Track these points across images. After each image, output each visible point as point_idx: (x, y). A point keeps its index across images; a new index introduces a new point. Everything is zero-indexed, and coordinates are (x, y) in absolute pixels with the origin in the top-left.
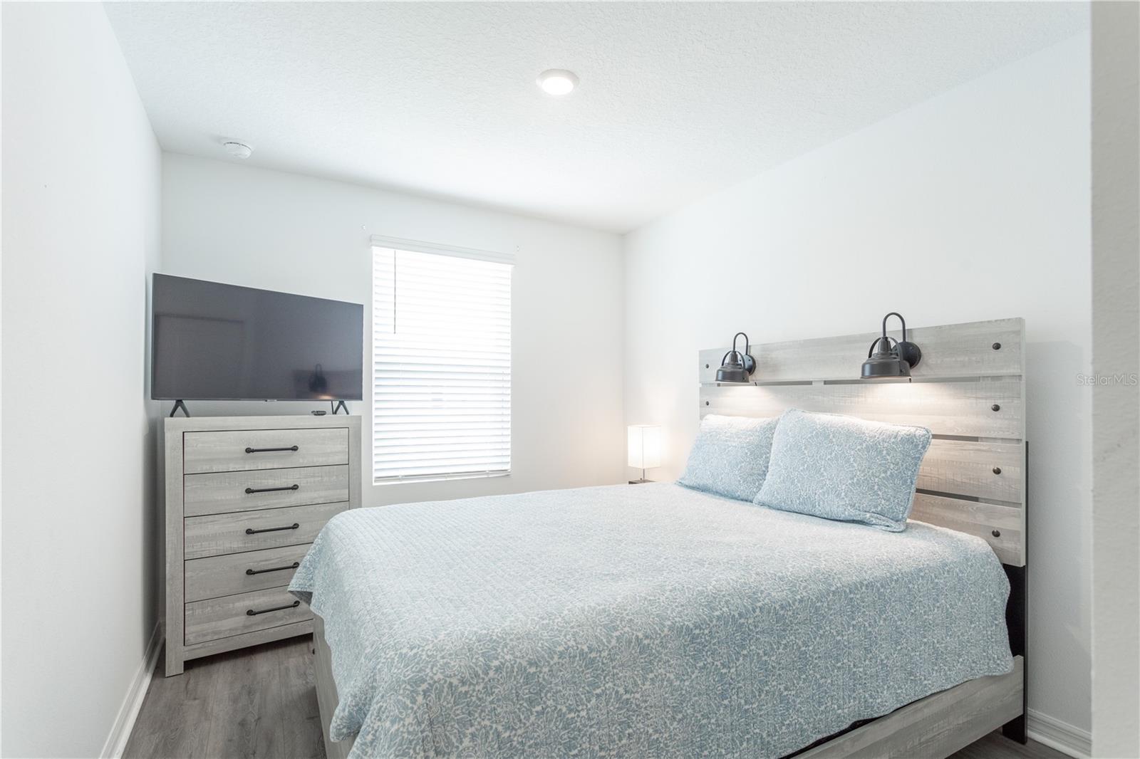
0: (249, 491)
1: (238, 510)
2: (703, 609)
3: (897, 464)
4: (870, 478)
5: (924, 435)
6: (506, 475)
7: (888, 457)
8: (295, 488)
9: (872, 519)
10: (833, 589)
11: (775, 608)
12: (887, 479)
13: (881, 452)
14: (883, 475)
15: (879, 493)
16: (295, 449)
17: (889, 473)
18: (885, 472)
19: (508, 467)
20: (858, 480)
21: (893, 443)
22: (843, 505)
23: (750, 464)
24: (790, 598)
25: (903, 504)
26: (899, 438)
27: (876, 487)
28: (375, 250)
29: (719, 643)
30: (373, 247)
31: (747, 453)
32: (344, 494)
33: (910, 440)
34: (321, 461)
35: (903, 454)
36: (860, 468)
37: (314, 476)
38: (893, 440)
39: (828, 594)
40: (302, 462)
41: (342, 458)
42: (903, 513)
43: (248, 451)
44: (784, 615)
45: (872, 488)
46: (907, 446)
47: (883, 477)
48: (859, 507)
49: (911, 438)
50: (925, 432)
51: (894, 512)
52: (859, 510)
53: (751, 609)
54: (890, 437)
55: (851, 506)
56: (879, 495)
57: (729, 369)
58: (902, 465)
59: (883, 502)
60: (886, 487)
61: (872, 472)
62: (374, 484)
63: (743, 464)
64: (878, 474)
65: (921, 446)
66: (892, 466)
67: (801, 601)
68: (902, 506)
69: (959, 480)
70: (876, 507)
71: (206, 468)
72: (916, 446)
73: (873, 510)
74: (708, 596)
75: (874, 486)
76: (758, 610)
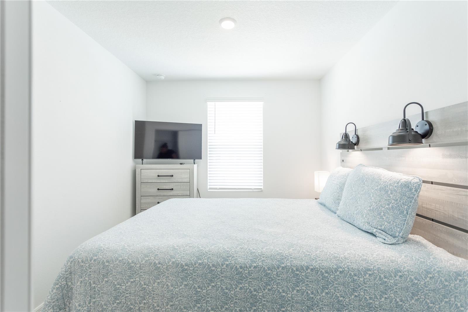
0: (158, 189)
1: (155, 195)
2: (194, 258)
3: (397, 200)
4: (379, 208)
5: (417, 183)
6: (261, 191)
7: (391, 195)
8: (172, 189)
9: (377, 233)
10: (283, 265)
11: (237, 267)
12: (390, 209)
13: (387, 191)
14: (387, 206)
15: (384, 217)
16: (172, 176)
17: (391, 205)
18: (389, 205)
19: (262, 187)
20: (373, 208)
21: (396, 186)
22: (363, 222)
23: (338, 193)
24: (248, 264)
25: (399, 226)
26: (400, 184)
27: (382, 214)
28: (209, 103)
29: (197, 276)
30: (208, 102)
31: (338, 188)
32: (188, 193)
33: (407, 185)
34: (180, 180)
35: (401, 194)
36: (375, 201)
37: (178, 186)
38: (396, 185)
39: (278, 268)
40: (174, 181)
41: (188, 180)
42: (400, 233)
43: (158, 176)
44: (242, 272)
45: (380, 214)
46: (404, 189)
47: (387, 208)
48: (372, 224)
49: (408, 184)
50: (418, 181)
51: (393, 231)
52: (372, 226)
53: (220, 264)
54: (395, 183)
55: (368, 223)
56: (383, 219)
57: (343, 143)
58: (400, 201)
59: (386, 223)
60: (388, 214)
61: (381, 204)
62: (209, 190)
63: (335, 194)
64: (384, 206)
65: (414, 190)
66: (393, 201)
67: (255, 267)
68: (398, 228)
69: (456, 216)
70: (381, 226)
71: (146, 181)
72: (411, 189)
73: (379, 227)
74: (201, 253)
75: (381, 213)
76: (225, 266)
